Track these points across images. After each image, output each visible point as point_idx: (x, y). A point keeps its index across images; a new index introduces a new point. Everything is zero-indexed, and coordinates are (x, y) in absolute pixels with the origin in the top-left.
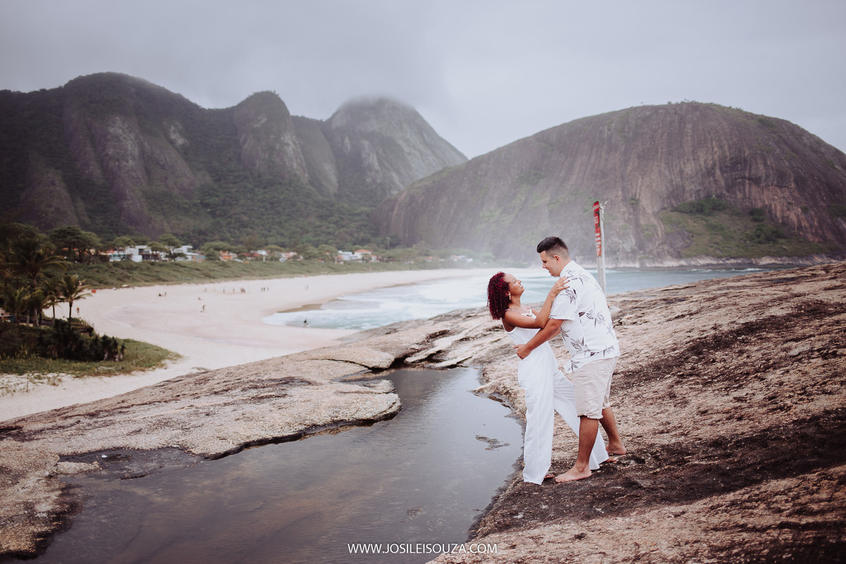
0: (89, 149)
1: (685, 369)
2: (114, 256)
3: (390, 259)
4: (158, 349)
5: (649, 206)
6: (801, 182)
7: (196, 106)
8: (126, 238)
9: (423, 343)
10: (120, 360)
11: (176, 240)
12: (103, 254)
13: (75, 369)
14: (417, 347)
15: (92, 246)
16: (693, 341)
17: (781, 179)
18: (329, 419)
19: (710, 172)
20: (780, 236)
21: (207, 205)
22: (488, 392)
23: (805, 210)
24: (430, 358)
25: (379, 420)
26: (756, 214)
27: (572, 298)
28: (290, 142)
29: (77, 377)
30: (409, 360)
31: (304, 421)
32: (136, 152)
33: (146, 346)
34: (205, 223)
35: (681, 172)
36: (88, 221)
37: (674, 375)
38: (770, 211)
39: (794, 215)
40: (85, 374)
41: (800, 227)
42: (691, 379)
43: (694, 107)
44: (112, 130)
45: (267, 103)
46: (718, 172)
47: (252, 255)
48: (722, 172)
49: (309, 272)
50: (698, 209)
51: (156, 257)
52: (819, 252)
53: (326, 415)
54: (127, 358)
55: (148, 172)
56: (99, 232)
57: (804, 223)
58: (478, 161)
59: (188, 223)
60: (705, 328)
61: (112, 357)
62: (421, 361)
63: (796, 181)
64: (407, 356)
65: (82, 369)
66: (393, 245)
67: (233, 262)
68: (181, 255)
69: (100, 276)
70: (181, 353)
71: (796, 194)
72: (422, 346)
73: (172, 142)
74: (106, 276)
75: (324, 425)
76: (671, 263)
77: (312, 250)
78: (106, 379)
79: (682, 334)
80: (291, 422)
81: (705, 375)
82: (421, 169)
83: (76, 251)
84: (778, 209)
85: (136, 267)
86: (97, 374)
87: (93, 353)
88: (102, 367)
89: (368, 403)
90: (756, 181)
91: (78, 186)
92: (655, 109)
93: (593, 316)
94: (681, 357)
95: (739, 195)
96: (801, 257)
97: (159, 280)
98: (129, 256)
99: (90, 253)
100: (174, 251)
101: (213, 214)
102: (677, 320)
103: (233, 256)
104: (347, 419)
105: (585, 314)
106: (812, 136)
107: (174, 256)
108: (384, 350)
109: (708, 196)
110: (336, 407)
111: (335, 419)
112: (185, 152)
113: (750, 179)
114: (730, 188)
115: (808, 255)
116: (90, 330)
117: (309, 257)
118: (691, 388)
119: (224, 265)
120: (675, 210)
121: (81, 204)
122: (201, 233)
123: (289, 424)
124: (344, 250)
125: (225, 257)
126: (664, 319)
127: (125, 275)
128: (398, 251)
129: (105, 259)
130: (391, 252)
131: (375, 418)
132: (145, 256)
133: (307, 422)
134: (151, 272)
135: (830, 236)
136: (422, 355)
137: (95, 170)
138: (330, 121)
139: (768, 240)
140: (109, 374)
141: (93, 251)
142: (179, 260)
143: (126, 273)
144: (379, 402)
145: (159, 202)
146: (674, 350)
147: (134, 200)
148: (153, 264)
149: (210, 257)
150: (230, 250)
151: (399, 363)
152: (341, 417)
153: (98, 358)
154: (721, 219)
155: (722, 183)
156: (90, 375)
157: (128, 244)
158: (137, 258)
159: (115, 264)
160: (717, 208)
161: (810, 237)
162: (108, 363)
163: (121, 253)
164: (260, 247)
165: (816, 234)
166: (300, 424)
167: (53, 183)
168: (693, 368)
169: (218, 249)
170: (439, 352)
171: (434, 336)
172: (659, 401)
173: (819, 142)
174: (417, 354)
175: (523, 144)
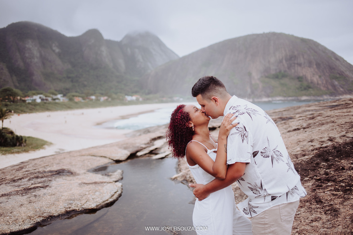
0: (18, 54)
1: (320, 174)
2: (28, 100)
3: (148, 99)
4: (42, 140)
5: (256, 76)
6: (318, 65)
7: (63, 36)
8: (34, 92)
9: (148, 143)
10: (24, 146)
11: (55, 92)
12: (23, 99)
13: (3, 151)
14: (144, 146)
15: (18, 96)
16: (316, 149)
17: (310, 64)
18: (63, 210)
19: (281, 61)
20: (310, 87)
21: (69, 78)
22: (180, 179)
23: (320, 77)
24: (151, 152)
25: (102, 207)
26: (300, 79)
27: (244, 137)
28: (104, 50)
29: (3, 154)
30: (139, 154)
31: (43, 214)
32: (38, 55)
33: (37, 139)
34: (68, 85)
35: (269, 62)
36: (18, 85)
37: (312, 178)
38: (306, 77)
39: (316, 79)
40: (7, 153)
41: (318, 84)
42: (329, 184)
43: (274, 34)
44: (27, 46)
45: (94, 34)
46: (284, 61)
47: (88, 98)
48: (286, 61)
49: (113, 105)
50: (276, 77)
51: (47, 100)
52: (326, 94)
53: (62, 207)
54: (27, 145)
55: (44, 64)
56: (22, 90)
57: (320, 82)
58: (184, 58)
59: (61, 85)
60: (323, 140)
61: (20, 145)
62: (146, 154)
63: (316, 65)
64: (137, 152)
65: (6, 151)
66: (149, 93)
67: (80, 102)
68: (58, 99)
69: (22, 108)
70: (53, 142)
71: (316, 70)
72: (147, 145)
73: (54, 51)
74: (25, 109)
75: (59, 216)
76: (265, 99)
77: (114, 96)
78: (17, 155)
79: (305, 143)
80: (32, 215)
81: (341, 181)
82: (160, 61)
83: (12, 98)
84: (309, 76)
85: (38, 104)
86: (13, 153)
87: (11, 143)
88: (15, 149)
89: (97, 193)
90: (300, 65)
91: (13, 70)
92: (258, 35)
93: (268, 153)
94: (312, 163)
95: (293, 71)
96: (318, 96)
97: (48, 109)
98: (35, 100)
99: (17, 99)
100: (55, 97)
101: (72, 81)
102: (295, 132)
103: (80, 99)
104: (77, 209)
105: (259, 154)
106: (322, 46)
107: (54, 99)
108: (125, 148)
109: (280, 72)
110: (71, 200)
111: (68, 209)
112: (59, 55)
113: (297, 64)
114: (289, 68)
115: (321, 95)
116: (12, 133)
117: (113, 99)
118: (333, 195)
119: (76, 103)
120: (267, 77)
121: (15, 78)
122: (67, 89)
123: (30, 218)
124: (128, 95)
125: (77, 99)
126: (286, 131)
127: (33, 108)
128: (151, 96)
129: (24, 101)
130: (148, 96)
131: (98, 207)
132: (42, 100)
133: (45, 215)
134: (45, 106)
135: (330, 87)
136: (146, 151)
137: (20, 63)
138: (121, 42)
139: (305, 89)
140: (18, 152)
141: (19, 98)
142: (57, 101)
143: (33, 107)
144: (105, 192)
145: (48, 76)
146: (304, 155)
147: (38, 76)
148: (45, 103)
149: (71, 100)
150: (79, 96)
151: (133, 156)
152: (73, 207)
153: (14, 145)
154: (285, 81)
155: (286, 65)
156: (9, 153)
157: (34, 94)
158: (39, 101)
159: (29, 103)
160: (284, 76)
161: (322, 88)
162: (19, 147)
163: (32, 99)
164: (92, 95)
165: (324, 87)
166: (40, 216)
167: (2, 69)
168: (326, 174)
169: (74, 96)
170: (156, 149)
171: (155, 139)
172: (308, 204)
173: (325, 48)
174: (144, 150)
175: (203, 50)
